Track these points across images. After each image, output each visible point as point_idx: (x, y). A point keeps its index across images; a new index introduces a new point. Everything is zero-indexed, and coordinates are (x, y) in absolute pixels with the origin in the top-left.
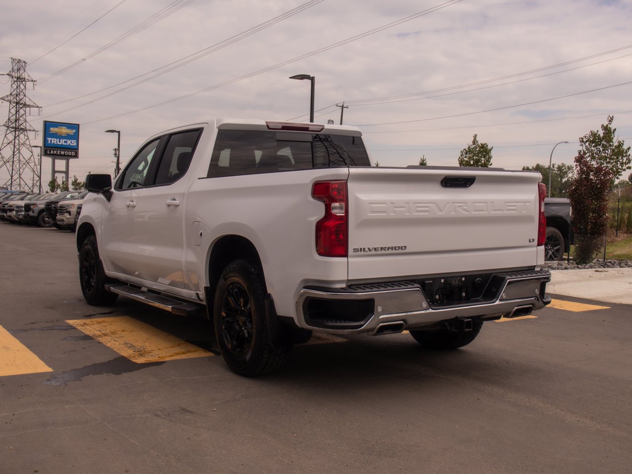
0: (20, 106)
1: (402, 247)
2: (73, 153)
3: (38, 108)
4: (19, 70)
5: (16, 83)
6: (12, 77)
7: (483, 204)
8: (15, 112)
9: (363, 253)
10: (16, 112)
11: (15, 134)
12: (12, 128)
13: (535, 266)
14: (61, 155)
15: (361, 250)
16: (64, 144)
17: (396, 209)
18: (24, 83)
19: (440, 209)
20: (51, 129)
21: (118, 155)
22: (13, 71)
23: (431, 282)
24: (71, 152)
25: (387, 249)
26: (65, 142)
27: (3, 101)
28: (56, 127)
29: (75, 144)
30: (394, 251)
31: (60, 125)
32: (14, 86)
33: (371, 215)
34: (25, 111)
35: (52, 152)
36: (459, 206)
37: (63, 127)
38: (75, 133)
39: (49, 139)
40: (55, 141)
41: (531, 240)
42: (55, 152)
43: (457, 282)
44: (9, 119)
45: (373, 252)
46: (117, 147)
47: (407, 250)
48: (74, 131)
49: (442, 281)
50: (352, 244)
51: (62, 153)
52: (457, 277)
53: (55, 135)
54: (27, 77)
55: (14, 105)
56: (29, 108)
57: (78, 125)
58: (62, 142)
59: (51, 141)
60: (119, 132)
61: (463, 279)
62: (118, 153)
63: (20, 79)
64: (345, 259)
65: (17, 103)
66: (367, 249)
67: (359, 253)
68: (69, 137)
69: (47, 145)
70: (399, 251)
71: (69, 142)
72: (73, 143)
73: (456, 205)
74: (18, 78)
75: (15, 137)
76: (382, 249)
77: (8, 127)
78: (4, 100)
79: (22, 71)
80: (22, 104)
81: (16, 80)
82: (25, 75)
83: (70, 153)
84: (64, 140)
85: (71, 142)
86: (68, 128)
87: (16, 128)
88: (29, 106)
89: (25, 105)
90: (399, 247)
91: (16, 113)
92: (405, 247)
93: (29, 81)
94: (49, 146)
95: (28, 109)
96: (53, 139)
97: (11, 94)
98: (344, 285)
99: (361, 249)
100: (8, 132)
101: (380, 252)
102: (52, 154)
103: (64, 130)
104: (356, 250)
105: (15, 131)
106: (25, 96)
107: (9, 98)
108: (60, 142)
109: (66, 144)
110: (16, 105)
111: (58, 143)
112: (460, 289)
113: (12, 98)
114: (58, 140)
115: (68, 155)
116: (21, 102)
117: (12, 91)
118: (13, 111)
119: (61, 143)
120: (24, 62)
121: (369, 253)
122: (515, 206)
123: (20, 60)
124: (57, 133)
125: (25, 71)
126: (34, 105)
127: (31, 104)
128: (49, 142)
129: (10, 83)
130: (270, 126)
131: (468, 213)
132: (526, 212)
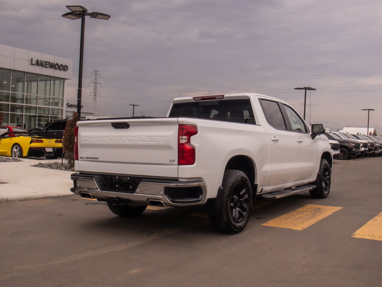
7: (133, 138)
13: (178, 178)
19: (110, 140)
25: (91, 158)
33: (83, 142)
41: (171, 161)
43: (125, 180)
45: (86, 159)
47: (99, 160)
49: (117, 177)
52: (125, 176)
61: (128, 178)
66: (84, 158)
70: (96, 160)
73: (118, 138)
90: (95, 158)
92: (98, 158)
98: (79, 173)
101: (89, 159)
104: (81, 158)
112: (129, 184)
122: (155, 139)
130: (196, 99)
131: (124, 142)
132: (163, 143)
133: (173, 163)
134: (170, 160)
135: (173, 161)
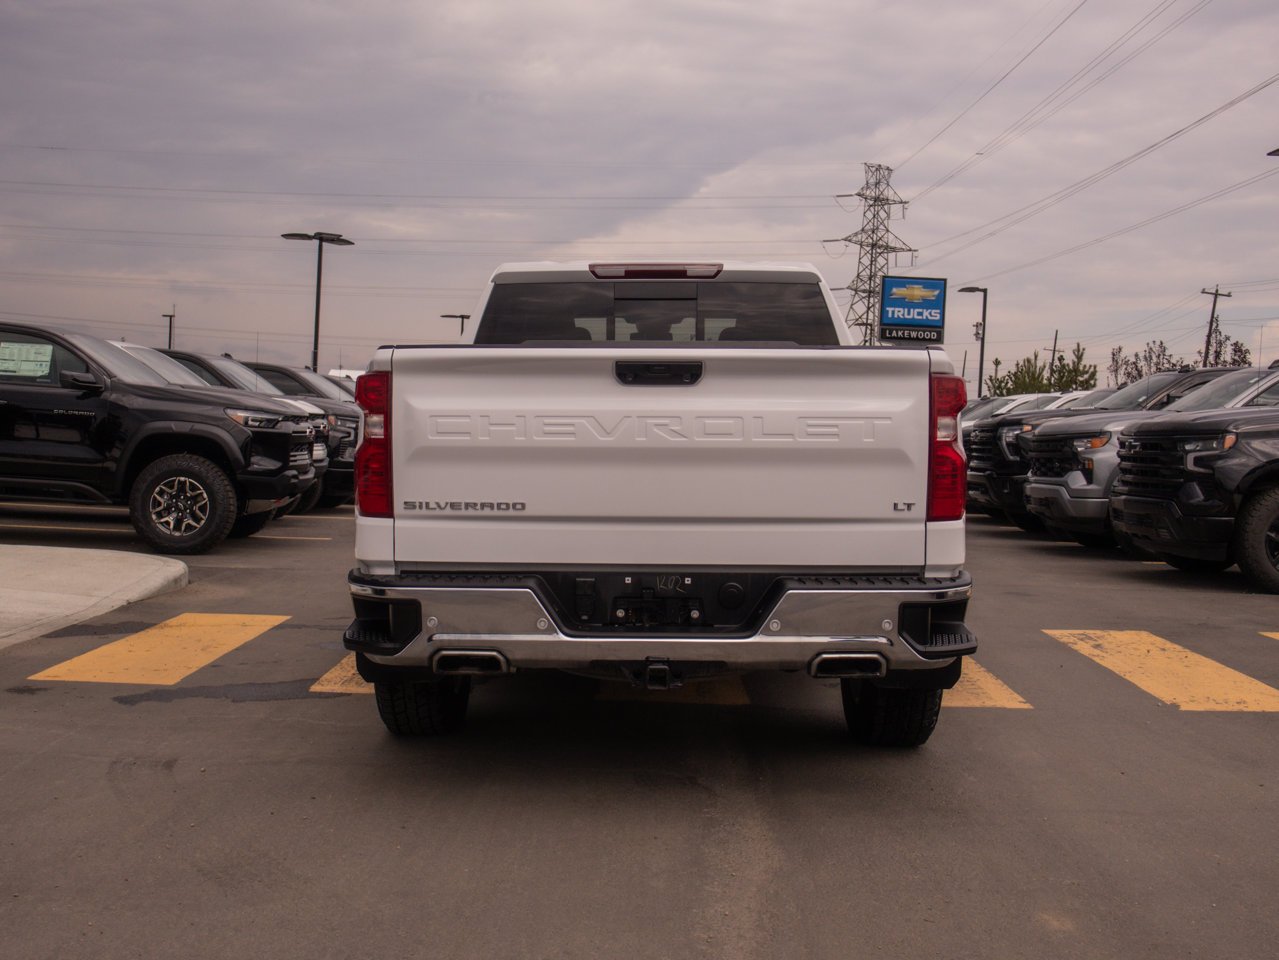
0: (879, 251)
1: (514, 505)
2: (934, 335)
3: (910, 253)
4: (877, 184)
5: (872, 208)
6: (866, 198)
7: (730, 422)
8: (869, 263)
9: (424, 511)
10: (872, 261)
11: (869, 303)
12: (864, 291)
13: (923, 568)
14: (910, 339)
15: (421, 507)
16: (916, 317)
17: (493, 428)
18: (886, 207)
19: (605, 430)
20: (894, 290)
21: (981, 336)
22: (868, 188)
23: (593, 580)
24: (931, 334)
25: (479, 507)
26: (920, 314)
27: (847, 243)
28: (903, 285)
29: (938, 317)
30: (496, 512)
31: (909, 283)
32: (870, 215)
33: (434, 439)
34: (887, 260)
35: (894, 334)
36: (656, 425)
37: (916, 286)
38: (938, 296)
39: (890, 309)
40: (899, 313)
41: (900, 507)
42: (900, 333)
43: (670, 587)
44: (858, 276)
45: (448, 511)
46: (981, 321)
47: (527, 512)
48: (937, 293)
49: (628, 580)
50: (401, 494)
51: (914, 334)
52: (669, 575)
53: (902, 302)
54: (891, 197)
55: (868, 249)
56: (894, 253)
57: (945, 280)
58: (914, 314)
59: (893, 312)
60: (985, 291)
61: (688, 581)
62: (981, 332)
63: (880, 201)
64: (388, 522)
65: (874, 246)
66: (432, 505)
67: (417, 511)
68: (926, 304)
69: (885, 321)
70: (512, 512)
71: (926, 313)
72: (935, 315)
73: (650, 421)
74: (876, 199)
75: (869, 308)
76: (467, 505)
77: (856, 290)
78: (850, 241)
79: (883, 186)
80: (882, 246)
81: (871, 202)
82: (889, 194)
83: (927, 335)
84: (917, 310)
85: (930, 314)
86: (926, 286)
87: (870, 292)
88: (894, 250)
89: (889, 249)
90: (507, 505)
91: (871, 265)
92: (523, 506)
93: (895, 202)
94: (890, 322)
95: (892, 256)
96: (897, 309)
97: (863, 230)
98: (391, 572)
99: (421, 503)
100: (857, 299)
101: (463, 512)
102: (894, 338)
103: (918, 292)
104: (409, 505)
105: (869, 297)
106: (888, 231)
107: (860, 236)
108: (909, 314)
109: (920, 317)
110: (872, 250)
111: (907, 316)
112: (685, 600)
113: (865, 236)
114: (906, 310)
115: (924, 339)
116: (881, 243)
117: (866, 223)
118: (866, 261)
119: (911, 317)
120: (888, 169)
121: (438, 512)
122: (836, 426)
123: (880, 166)
124: (904, 299)
125: (888, 185)
126: (904, 247)
127: (898, 246)
128: (890, 315)
129: (862, 209)
130: (598, 271)
131: (684, 439)
132: (872, 440)
133: (906, 514)
134: (896, 505)
135: (905, 507)
